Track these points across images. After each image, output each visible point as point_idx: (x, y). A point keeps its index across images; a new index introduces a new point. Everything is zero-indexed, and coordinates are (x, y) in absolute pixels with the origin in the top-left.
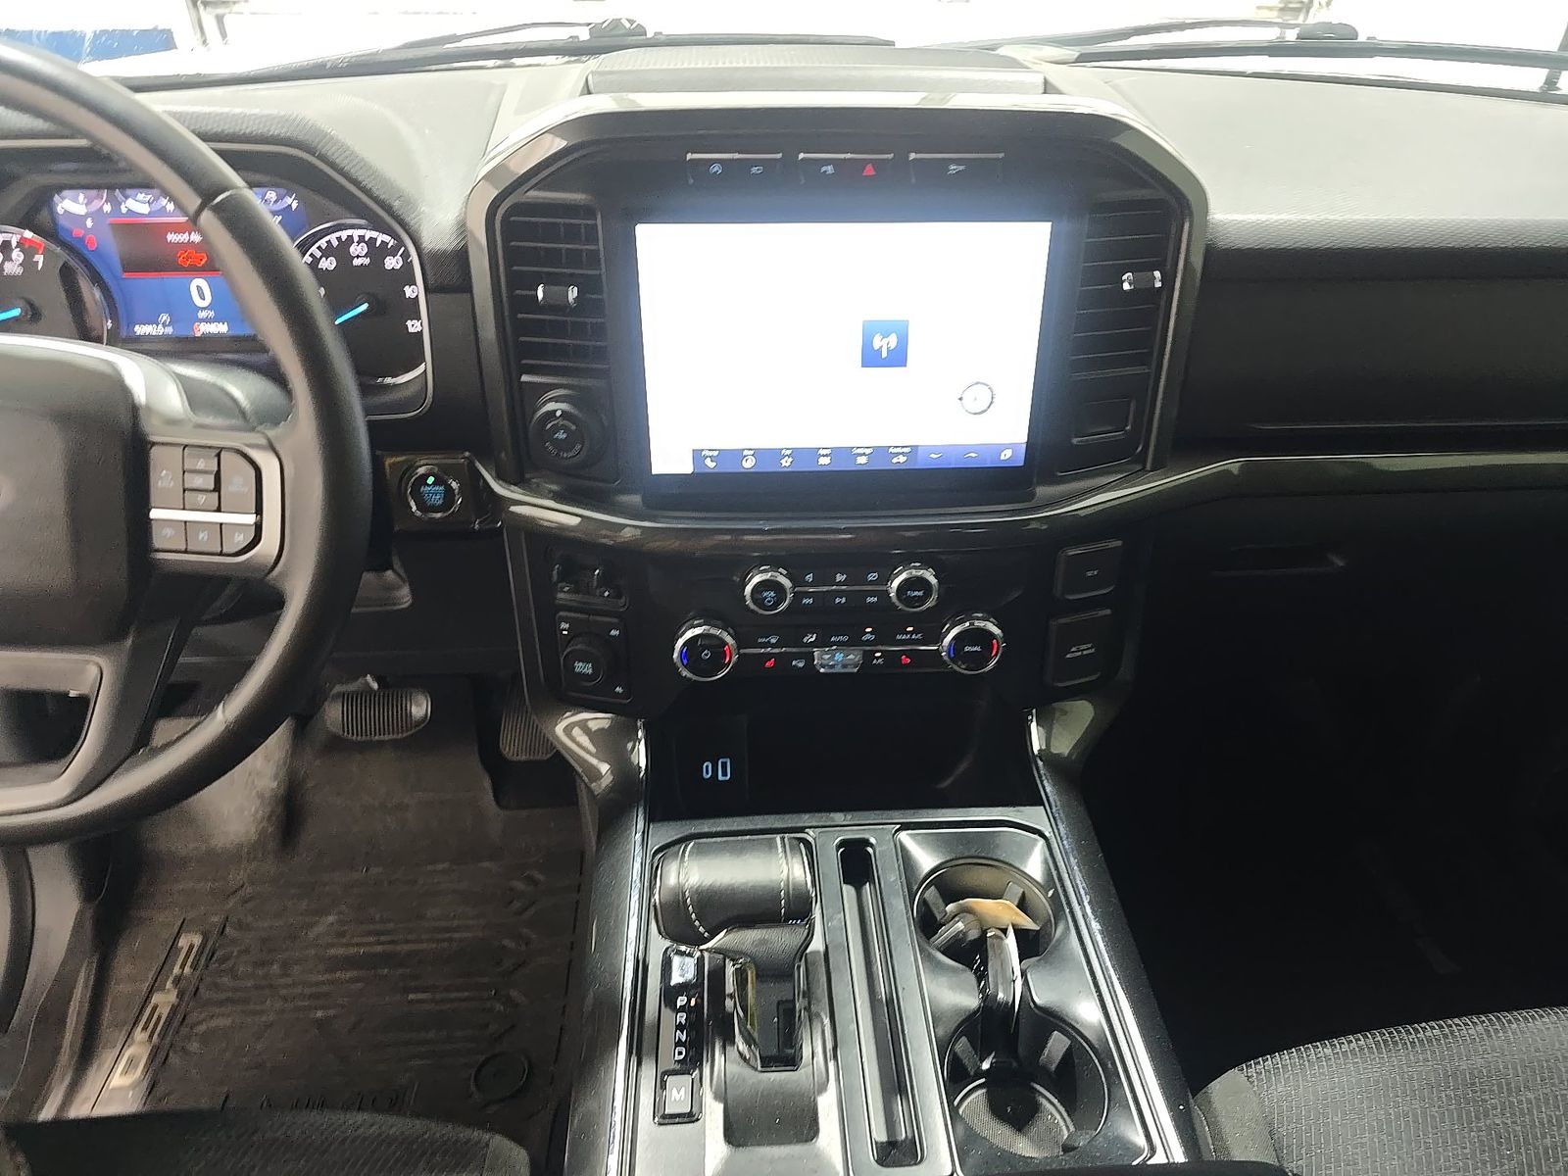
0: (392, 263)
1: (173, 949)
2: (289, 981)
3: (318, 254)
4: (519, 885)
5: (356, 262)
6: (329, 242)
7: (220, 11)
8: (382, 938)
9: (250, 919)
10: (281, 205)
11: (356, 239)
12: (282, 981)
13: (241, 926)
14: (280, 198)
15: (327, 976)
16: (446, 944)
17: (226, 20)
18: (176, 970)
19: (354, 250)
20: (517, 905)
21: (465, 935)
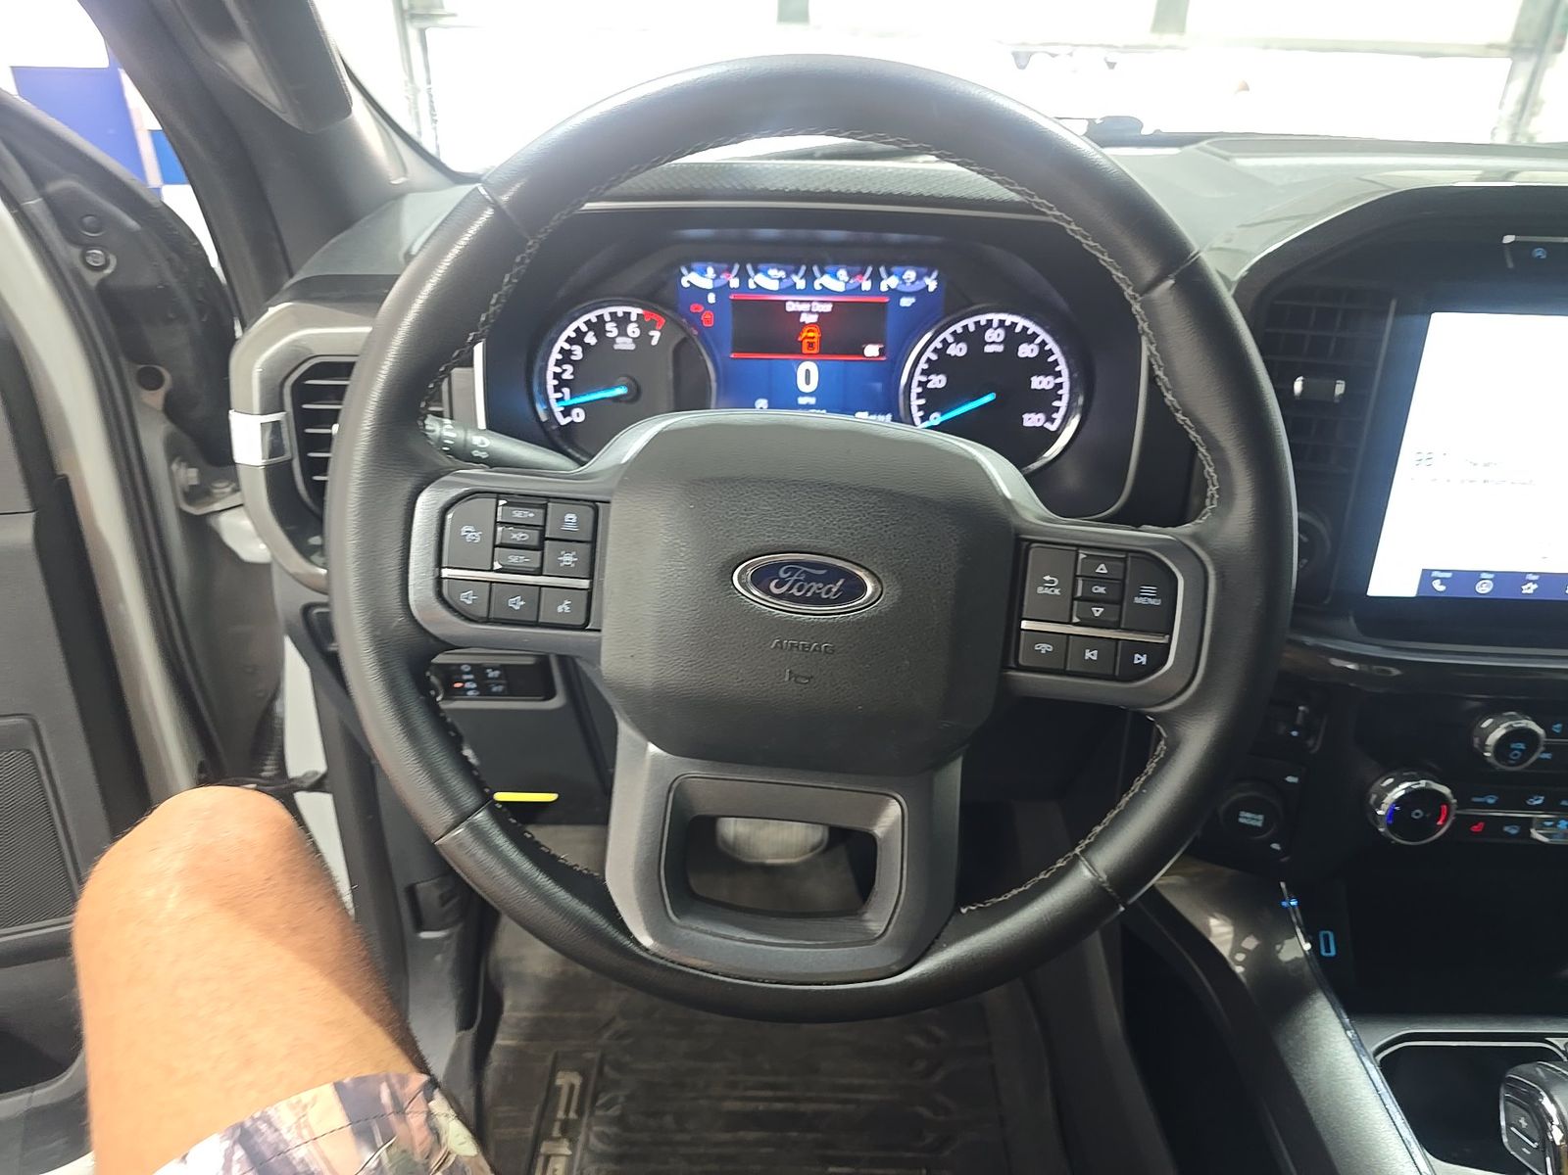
0: (1026, 351)
1: (552, 1091)
2: (686, 1137)
3: (950, 339)
4: (920, 1042)
5: (988, 349)
6: (966, 327)
7: (423, 24)
8: (780, 1094)
9: (628, 1058)
10: (919, 286)
11: (995, 324)
12: (679, 1137)
13: (619, 1067)
14: (919, 277)
15: (727, 1136)
16: (851, 1107)
17: (427, 33)
18: (561, 1115)
19: (991, 335)
20: (921, 1065)
21: (872, 1097)
